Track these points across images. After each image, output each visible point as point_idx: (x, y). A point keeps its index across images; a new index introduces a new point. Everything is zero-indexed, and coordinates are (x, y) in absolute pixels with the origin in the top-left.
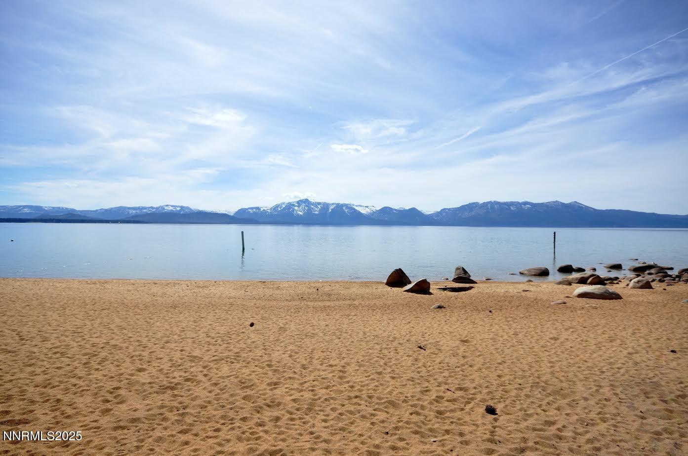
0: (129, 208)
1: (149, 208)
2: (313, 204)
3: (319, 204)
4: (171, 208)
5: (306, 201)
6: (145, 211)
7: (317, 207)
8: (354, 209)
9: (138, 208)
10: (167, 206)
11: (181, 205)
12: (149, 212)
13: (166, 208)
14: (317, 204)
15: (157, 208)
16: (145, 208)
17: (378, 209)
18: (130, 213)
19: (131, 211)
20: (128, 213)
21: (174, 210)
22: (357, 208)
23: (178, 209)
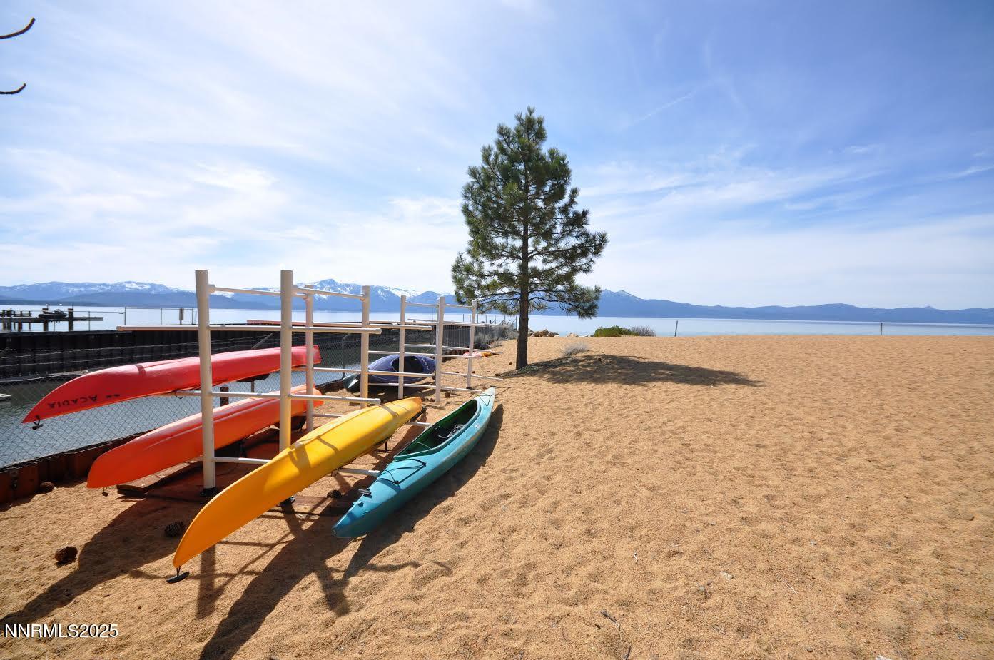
0: (68, 285)
1: (100, 285)
2: (339, 286)
3: (348, 285)
4: (135, 286)
5: (331, 282)
6: (93, 289)
7: (345, 290)
8: (391, 293)
9: (83, 285)
10: (129, 282)
11: (150, 282)
12: (101, 291)
13: (127, 285)
14: (345, 286)
15: (112, 286)
16: (93, 285)
17: (420, 293)
18: (70, 291)
19: (71, 290)
20: (68, 292)
21: (140, 288)
22: (394, 292)
23: (147, 287)
